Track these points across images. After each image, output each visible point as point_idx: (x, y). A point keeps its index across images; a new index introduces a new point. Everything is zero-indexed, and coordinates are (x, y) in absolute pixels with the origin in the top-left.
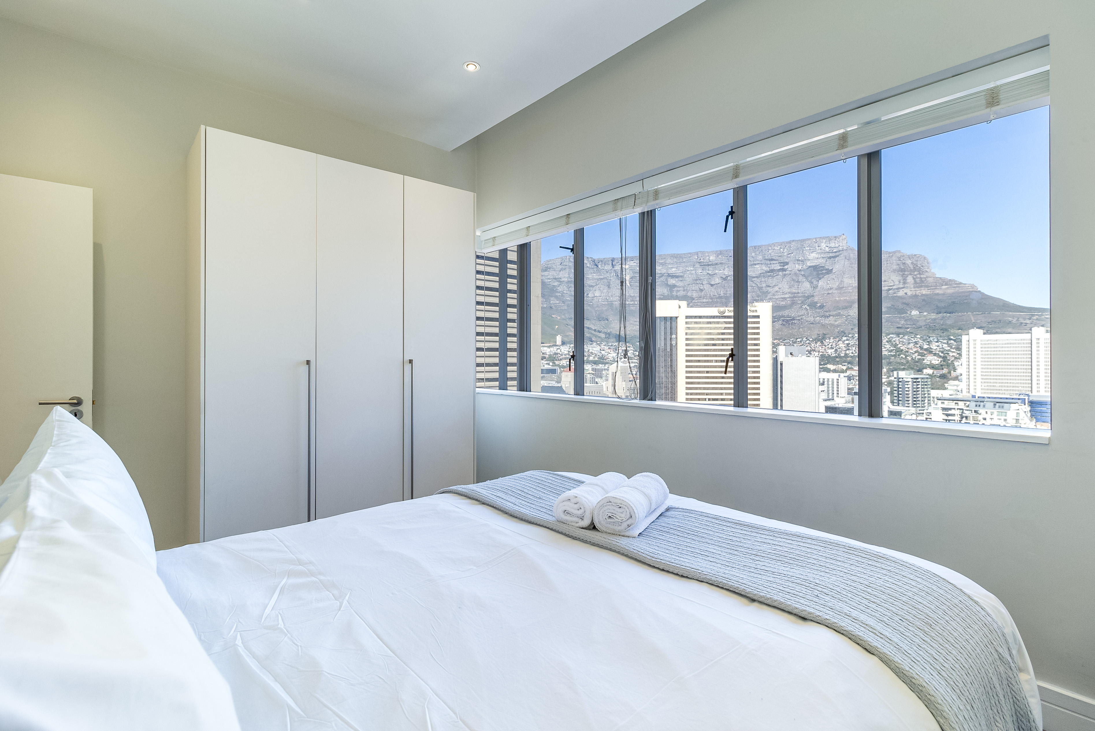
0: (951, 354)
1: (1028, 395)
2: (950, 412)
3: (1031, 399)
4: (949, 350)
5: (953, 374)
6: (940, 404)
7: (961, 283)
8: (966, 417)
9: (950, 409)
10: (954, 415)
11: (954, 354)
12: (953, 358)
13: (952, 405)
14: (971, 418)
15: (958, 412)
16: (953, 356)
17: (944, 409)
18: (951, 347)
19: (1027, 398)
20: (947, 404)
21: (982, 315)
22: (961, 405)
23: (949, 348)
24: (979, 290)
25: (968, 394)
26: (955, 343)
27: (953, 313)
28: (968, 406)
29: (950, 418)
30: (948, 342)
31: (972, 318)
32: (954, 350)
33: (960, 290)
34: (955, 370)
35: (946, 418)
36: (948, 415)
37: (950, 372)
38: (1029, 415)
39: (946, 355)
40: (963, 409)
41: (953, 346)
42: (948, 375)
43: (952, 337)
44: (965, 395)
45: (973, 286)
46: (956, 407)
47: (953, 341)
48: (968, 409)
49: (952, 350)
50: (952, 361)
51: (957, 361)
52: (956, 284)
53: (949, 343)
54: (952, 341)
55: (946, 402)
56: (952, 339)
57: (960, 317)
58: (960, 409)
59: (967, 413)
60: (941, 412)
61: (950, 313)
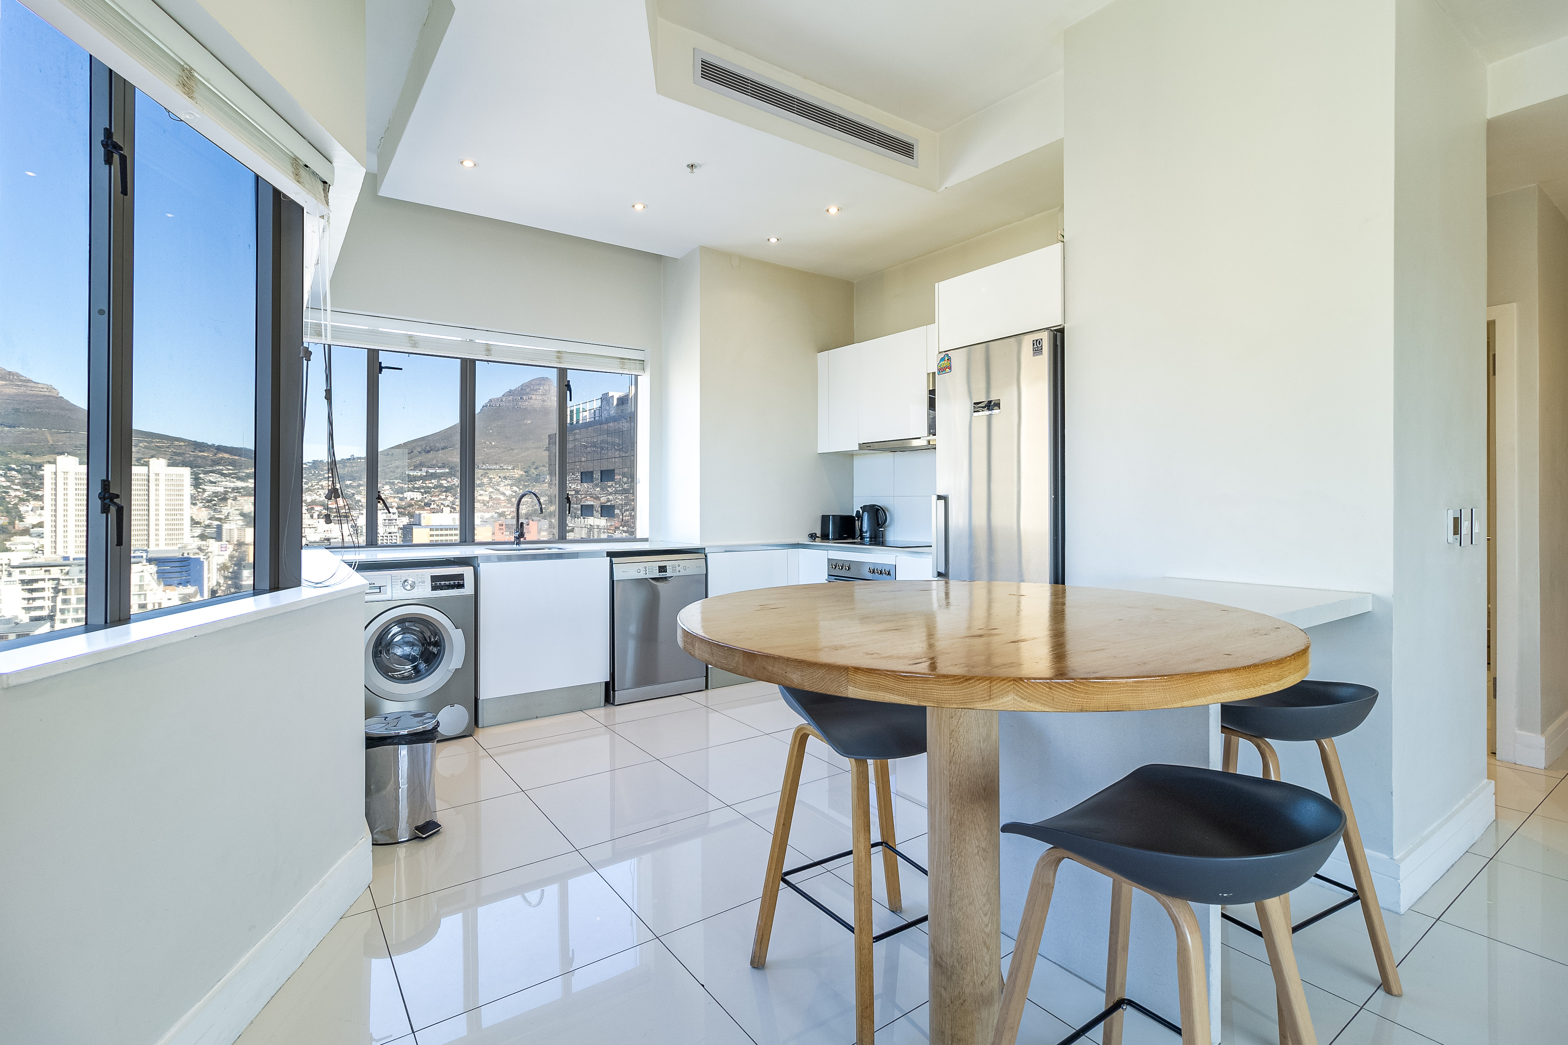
0: (13, 493)
1: (146, 551)
2: (35, 586)
3: (150, 556)
4: (9, 487)
5: (19, 525)
6: (17, 575)
7: (29, 381)
8: (65, 591)
9: (36, 581)
10: (43, 589)
11: (18, 493)
12: (17, 500)
13: (39, 574)
14: (73, 591)
15: (51, 584)
16: (15, 496)
17: (23, 582)
18: (13, 482)
19: (144, 555)
20: (29, 574)
21: (65, 435)
22: (55, 572)
23: (8, 484)
24: (60, 395)
25: (54, 556)
26: (19, 476)
27: (14, 427)
28: (67, 573)
29: (35, 595)
30: (6, 473)
31: (49, 438)
32: (18, 487)
33: (28, 392)
34: (21, 518)
35: (29, 596)
36: (31, 591)
37: (12, 523)
38: (156, 578)
39: (4, 494)
40: (58, 579)
41: (17, 481)
42: (10, 527)
43: (13, 466)
44: (48, 556)
45: (50, 388)
46: (47, 576)
47: (16, 473)
48: (67, 577)
49: (15, 487)
50: (16, 504)
51: (23, 504)
52: (21, 380)
53: (8, 475)
54: (14, 473)
55: (28, 570)
56: (13, 469)
57: (29, 434)
58: (53, 579)
59: (65, 584)
60: (20, 587)
61: (10, 427)
